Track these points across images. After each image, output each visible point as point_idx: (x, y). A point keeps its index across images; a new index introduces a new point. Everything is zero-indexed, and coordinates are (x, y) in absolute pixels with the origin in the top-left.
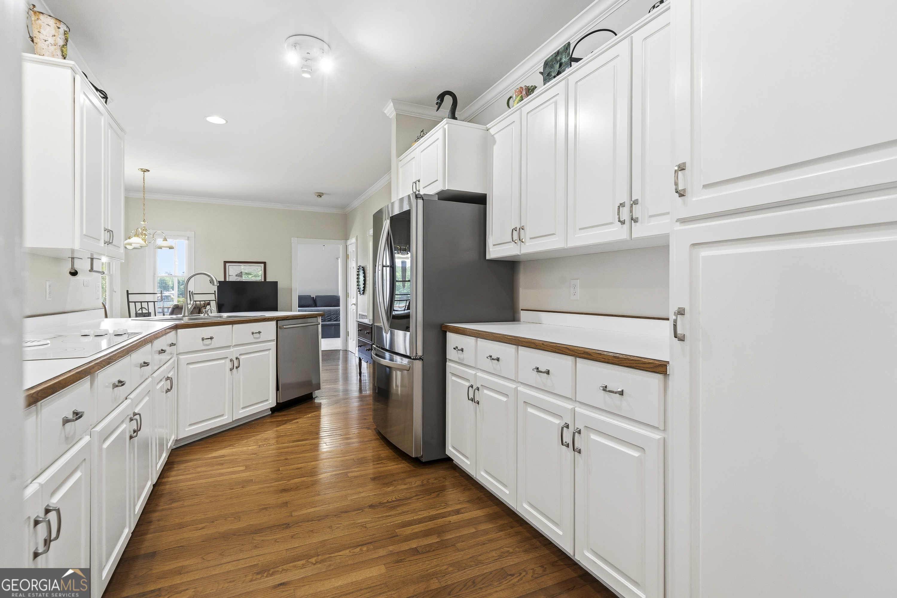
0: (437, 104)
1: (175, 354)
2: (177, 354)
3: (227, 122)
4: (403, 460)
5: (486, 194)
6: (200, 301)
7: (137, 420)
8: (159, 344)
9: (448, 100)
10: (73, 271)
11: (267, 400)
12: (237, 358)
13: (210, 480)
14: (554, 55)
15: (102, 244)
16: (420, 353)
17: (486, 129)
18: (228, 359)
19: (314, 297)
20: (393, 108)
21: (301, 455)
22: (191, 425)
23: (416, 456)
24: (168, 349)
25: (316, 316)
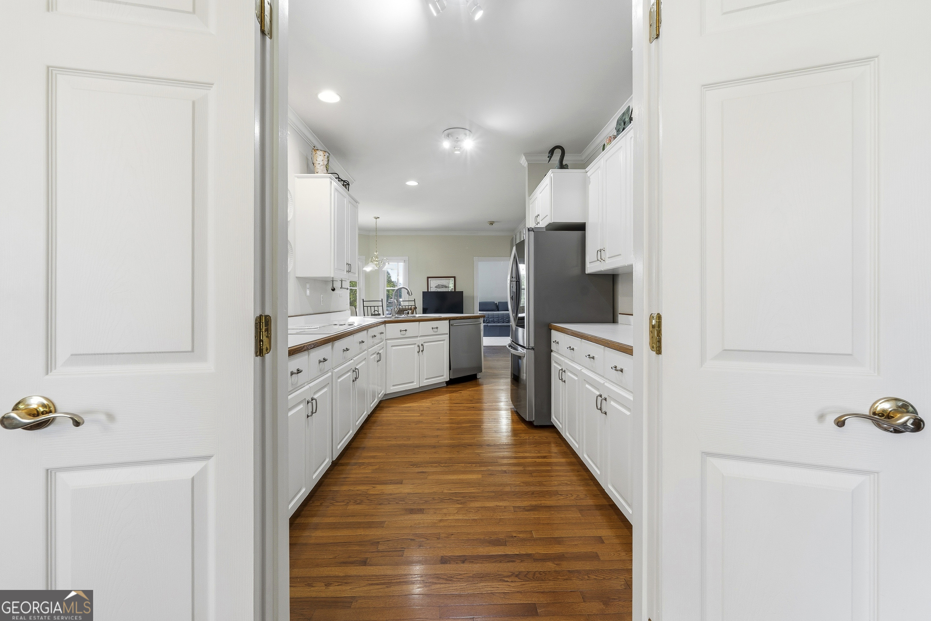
0: (548, 157)
1: (385, 339)
2: (386, 340)
3: (419, 183)
4: (522, 423)
5: (585, 223)
6: (405, 306)
7: (356, 372)
8: (372, 331)
9: (558, 153)
10: (333, 288)
11: (443, 376)
12: (422, 345)
13: (400, 418)
14: (622, 115)
15: (346, 273)
16: (532, 345)
17: (585, 172)
18: (416, 345)
19: (497, 303)
20: (525, 160)
21: (456, 412)
22: (393, 386)
23: (529, 420)
24: (378, 336)
25: (479, 317)
